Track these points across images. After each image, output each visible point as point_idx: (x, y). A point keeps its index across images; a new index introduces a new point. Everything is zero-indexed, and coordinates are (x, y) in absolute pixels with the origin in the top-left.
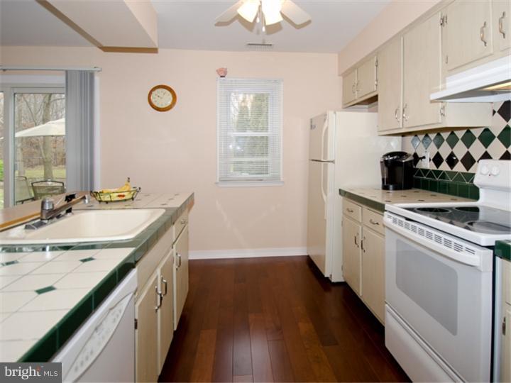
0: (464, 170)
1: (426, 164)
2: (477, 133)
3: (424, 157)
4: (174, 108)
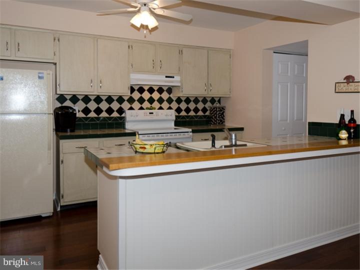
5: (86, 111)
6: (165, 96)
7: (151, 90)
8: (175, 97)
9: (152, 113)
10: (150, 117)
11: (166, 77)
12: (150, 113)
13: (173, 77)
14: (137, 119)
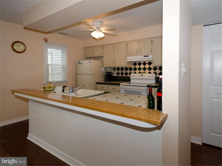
0: (121, 76)
1: (115, 75)
2: (120, 68)
3: (114, 73)
4: (26, 50)
5: (118, 74)
6: (147, 66)
7: (140, 64)
8: (153, 66)
9: (142, 75)
10: (141, 77)
11: (144, 56)
12: (141, 75)
13: (148, 56)
14: (135, 78)
